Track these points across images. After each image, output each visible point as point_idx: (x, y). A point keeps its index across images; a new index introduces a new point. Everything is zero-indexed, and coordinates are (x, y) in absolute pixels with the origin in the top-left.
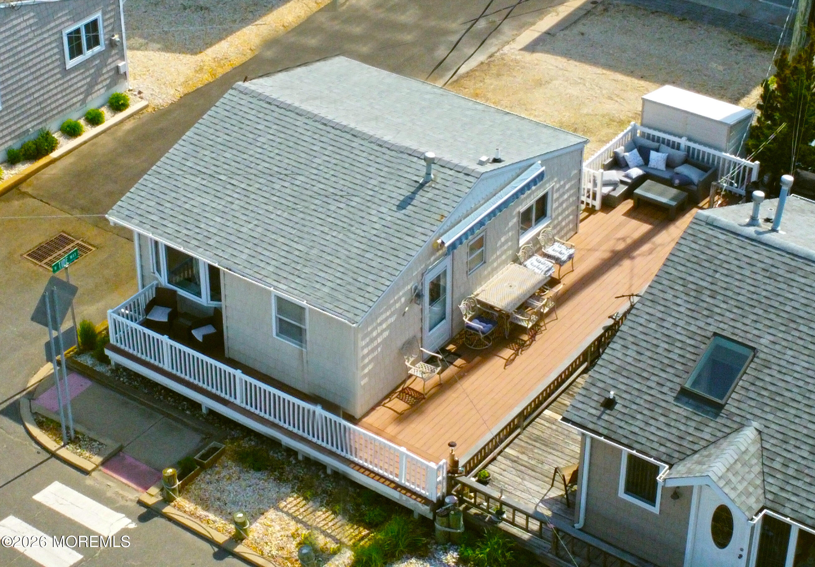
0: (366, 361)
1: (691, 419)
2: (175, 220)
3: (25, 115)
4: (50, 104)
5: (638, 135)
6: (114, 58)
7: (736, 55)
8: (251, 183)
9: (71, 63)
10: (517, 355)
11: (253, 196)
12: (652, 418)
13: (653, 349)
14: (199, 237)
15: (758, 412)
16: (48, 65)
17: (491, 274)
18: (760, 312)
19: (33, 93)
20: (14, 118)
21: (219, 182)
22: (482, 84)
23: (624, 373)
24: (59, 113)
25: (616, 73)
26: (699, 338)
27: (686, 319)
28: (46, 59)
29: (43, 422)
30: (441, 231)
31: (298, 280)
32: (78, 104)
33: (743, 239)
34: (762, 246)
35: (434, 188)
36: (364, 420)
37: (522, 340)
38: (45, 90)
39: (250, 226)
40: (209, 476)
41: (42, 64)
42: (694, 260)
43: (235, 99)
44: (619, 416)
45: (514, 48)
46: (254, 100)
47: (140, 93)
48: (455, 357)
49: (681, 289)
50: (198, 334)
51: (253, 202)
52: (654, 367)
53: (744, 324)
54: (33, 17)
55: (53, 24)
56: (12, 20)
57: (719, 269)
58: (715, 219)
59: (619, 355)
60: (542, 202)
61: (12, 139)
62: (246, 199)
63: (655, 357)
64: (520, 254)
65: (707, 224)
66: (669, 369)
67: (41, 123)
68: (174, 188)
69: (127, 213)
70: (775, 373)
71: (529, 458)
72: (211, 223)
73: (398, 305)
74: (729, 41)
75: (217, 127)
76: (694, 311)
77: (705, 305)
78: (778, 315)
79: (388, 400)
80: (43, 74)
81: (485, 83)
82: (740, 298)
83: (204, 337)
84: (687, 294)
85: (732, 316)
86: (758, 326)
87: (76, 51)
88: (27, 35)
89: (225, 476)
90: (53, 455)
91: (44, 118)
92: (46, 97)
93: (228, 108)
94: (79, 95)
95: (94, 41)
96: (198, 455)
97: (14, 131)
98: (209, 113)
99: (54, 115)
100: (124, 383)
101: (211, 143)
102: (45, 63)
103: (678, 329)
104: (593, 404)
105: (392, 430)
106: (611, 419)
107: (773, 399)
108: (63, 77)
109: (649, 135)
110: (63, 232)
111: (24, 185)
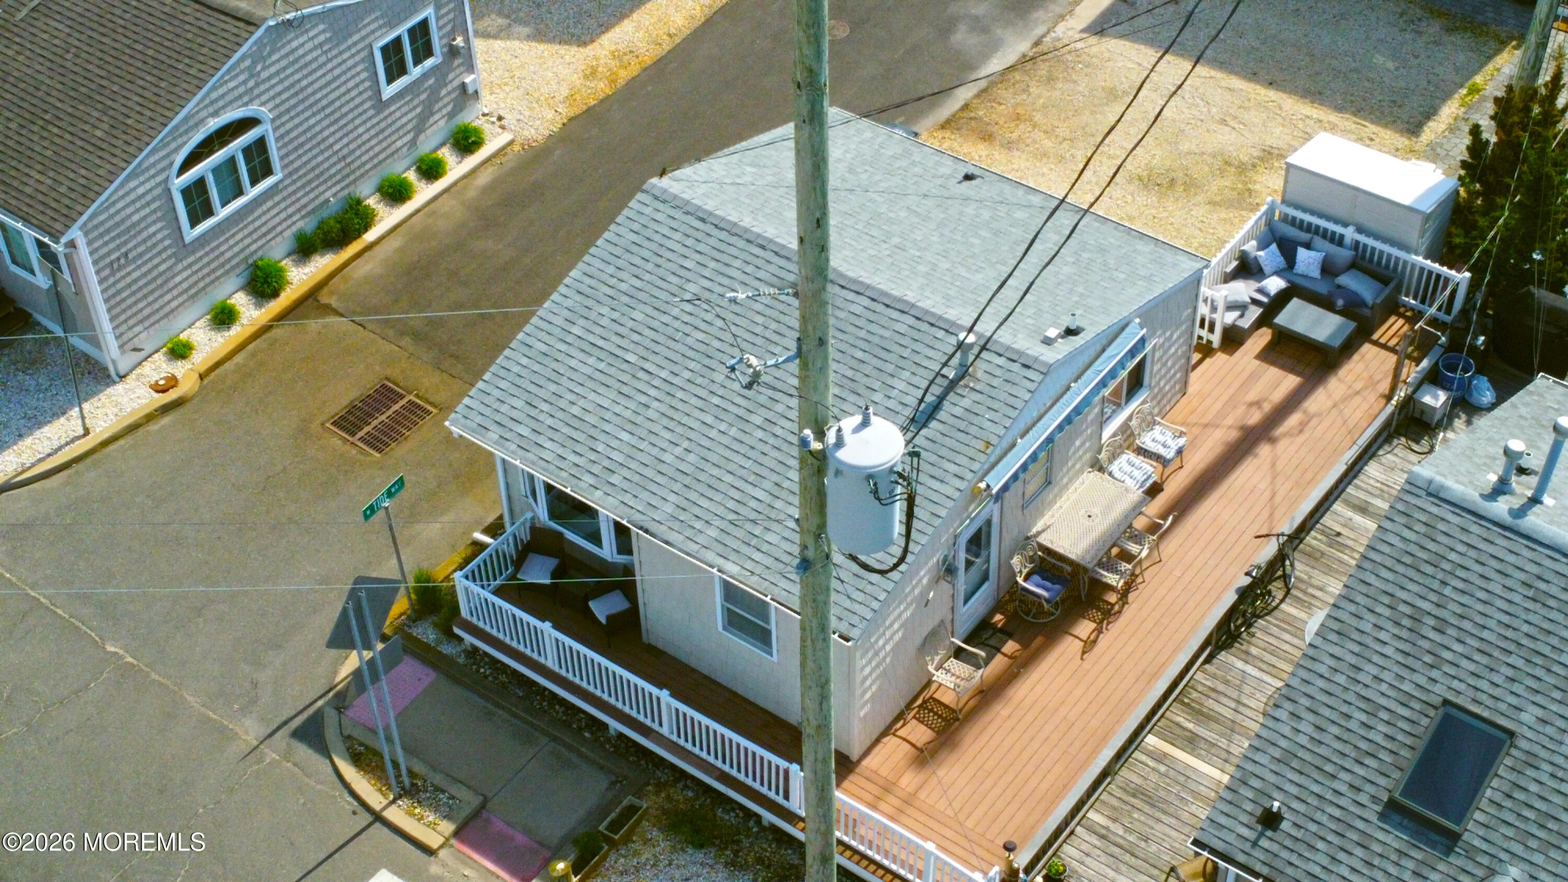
0: (868, 683)
1: (1406, 855)
2: (556, 436)
3: (321, 179)
4: (360, 157)
5: (1276, 218)
6: (458, 72)
7: (1414, 40)
8: (676, 369)
9: (388, 91)
10: (1100, 632)
11: (680, 394)
12: (1342, 849)
13: (1343, 723)
14: (596, 469)
15: (1518, 849)
16: (352, 99)
17: (1059, 495)
18: (1520, 663)
19: (331, 146)
20: (303, 186)
21: (625, 366)
22: (1025, 97)
23: (1295, 764)
24: (375, 166)
25: (1232, 77)
26: (1417, 706)
27: (1396, 669)
28: (349, 91)
29: (361, 753)
30: (986, 467)
31: (757, 556)
32: (405, 149)
33: (1490, 526)
34: (1520, 540)
35: (973, 389)
36: (865, 763)
37: (1108, 603)
38: (351, 136)
39: (678, 451)
40: (622, 860)
41: (343, 100)
42: (1408, 560)
43: (647, 211)
44: (1288, 842)
45: (1072, 28)
46: (678, 214)
47: (500, 118)
48: (1004, 637)
49: (1387, 612)
50: (601, 609)
51: (680, 405)
52: (1345, 755)
53: (1492, 683)
54: (324, 31)
55: (356, 37)
56: (289, 42)
57: (1449, 579)
58: (1442, 487)
59: (1286, 730)
60: (1139, 371)
61: (303, 217)
62: (668, 399)
63: (1345, 736)
64: (1103, 456)
65: (1430, 494)
66: (1368, 761)
67: (347, 186)
68: (554, 376)
69: (479, 419)
70: (1545, 778)
71: (1127, 829)
72: (615, 443)
73: (917, 592)
74: (1402, 15)
75: (620, 263)
76: (1408, 654)
77: (1426, 644)
78: (1549, 670)
79: (901, 723)
80: (346, 114)
81: (1029, 94)
82: (1485, 634)
83: (609, 618)
84: (1397, 624)
85: (1472, 667)
86: (1516, 688)
87: (396, 69)
88: (316, 59)
89: (647, 859)
90: (378, 818)
91: (352, 178)
92: (352, 147)
93: (636, 227)
94: (405, 135)
95: (423, 50)
96: (605, 823)
97: (305, 206)
98: (607, 235)
99: (367, 172)
100: (486, 677)
101: (610, 291)
102: (347, 97)
103: (1384, 687)
104: (1244, 818)
105: (909, 780)
106: (1275, 848)
107: (1542, 826)
108: (378, 113)
109: (1294, 219)
110: (387, 379)
111: (325, 290)
